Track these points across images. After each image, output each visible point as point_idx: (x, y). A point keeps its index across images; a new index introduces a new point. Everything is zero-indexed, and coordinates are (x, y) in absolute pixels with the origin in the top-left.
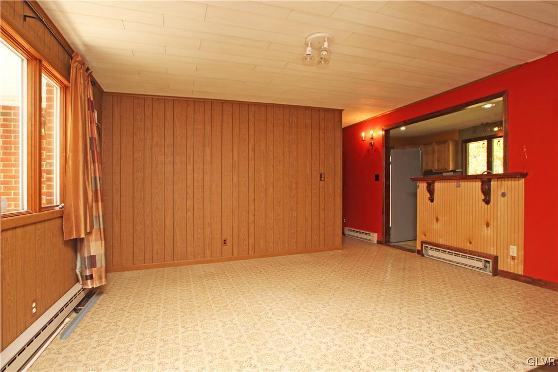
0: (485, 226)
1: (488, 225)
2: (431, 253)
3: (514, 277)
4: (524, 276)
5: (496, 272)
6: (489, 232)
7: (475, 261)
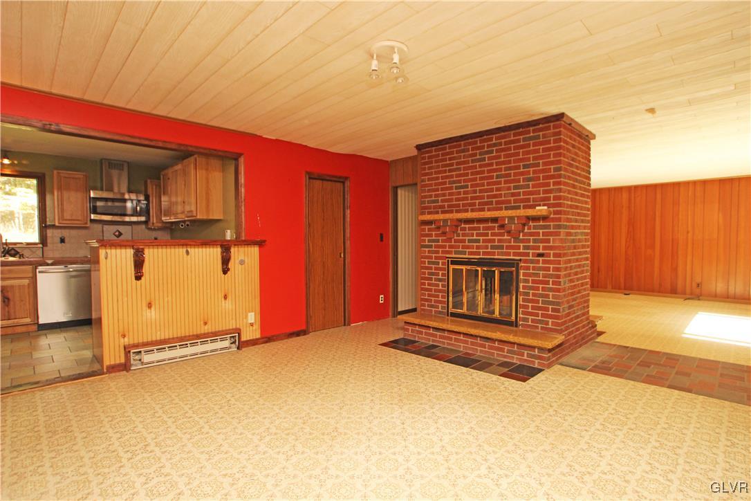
0: (223, 299)
1: (225, 297)
2: (147, 358)
3: (253, 343)
4: (262, 338)
5: (241, 345)
6: (227, 305)
7: (219, 343)
